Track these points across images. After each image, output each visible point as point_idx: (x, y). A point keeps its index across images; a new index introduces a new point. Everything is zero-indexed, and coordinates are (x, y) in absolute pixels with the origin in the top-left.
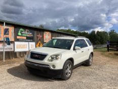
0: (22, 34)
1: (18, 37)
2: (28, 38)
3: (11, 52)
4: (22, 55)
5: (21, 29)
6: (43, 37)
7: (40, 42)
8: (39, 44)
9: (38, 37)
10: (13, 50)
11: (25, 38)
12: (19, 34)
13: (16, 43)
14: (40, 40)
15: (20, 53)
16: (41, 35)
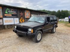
1: (5, 15)
2: (13, 15)
3: (1, 25)
4: (9, 27)
7: (22, 18)
9: (20, 15)
10: (2, 24)
11: (11, 15)
12: (6, 12)
13: (4, 19)
14: (22, 16)
16: (23, 13)
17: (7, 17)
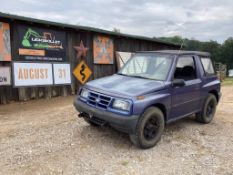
0: (32, 43)
1: (22, 52)
5: (30, 31)
6: (91, 51)
7: (82, 63)
8: (79, 67)
10: (8, 82)
11: (42, 53)
12: (26, 43)
13: (17, 66)
15: (29, 89)
16: (85, 46)
17: (27, 58)
